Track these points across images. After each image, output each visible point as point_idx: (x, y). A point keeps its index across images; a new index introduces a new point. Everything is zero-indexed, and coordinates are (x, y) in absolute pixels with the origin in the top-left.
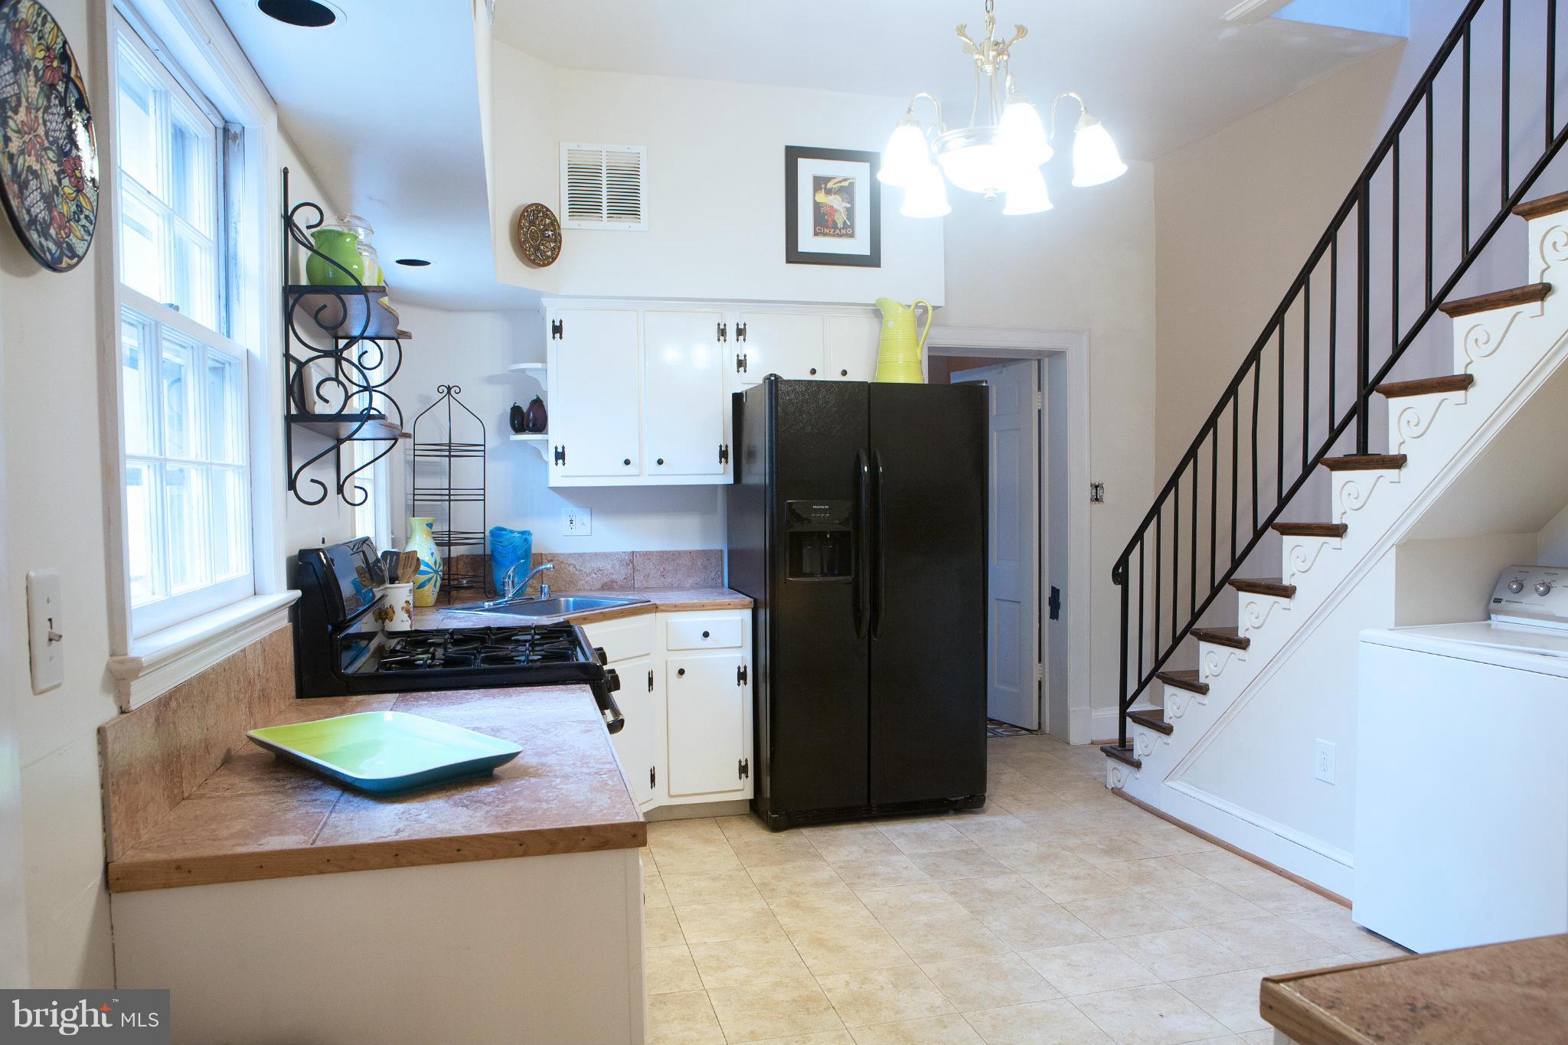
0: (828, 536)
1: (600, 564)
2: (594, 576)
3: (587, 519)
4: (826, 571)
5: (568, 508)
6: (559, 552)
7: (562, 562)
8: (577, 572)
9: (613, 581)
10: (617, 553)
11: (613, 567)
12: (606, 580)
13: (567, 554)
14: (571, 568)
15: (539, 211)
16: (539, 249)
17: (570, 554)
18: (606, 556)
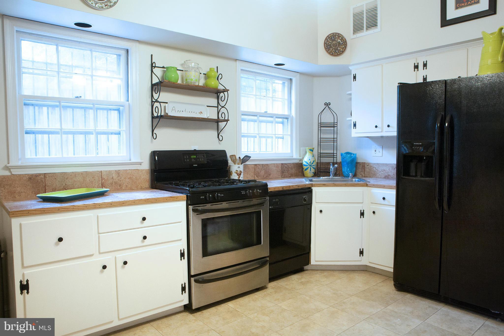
0: (425, 158)
1: (385, 168)
2: (382, 172)
3: (381, 150)
4: (423, 175)
5: (374, 146)
6: (371, 162)
7: (371, 166)
8: (376, 171)
9: (389, 175)
10: (391, 164)
11: (389, 170)
12: (386, 174)
13: (373, 163)
14: (374, 169)
15: (336, 36)
16: (337, 49)
17: (374, 164)
18: (387, 165)
